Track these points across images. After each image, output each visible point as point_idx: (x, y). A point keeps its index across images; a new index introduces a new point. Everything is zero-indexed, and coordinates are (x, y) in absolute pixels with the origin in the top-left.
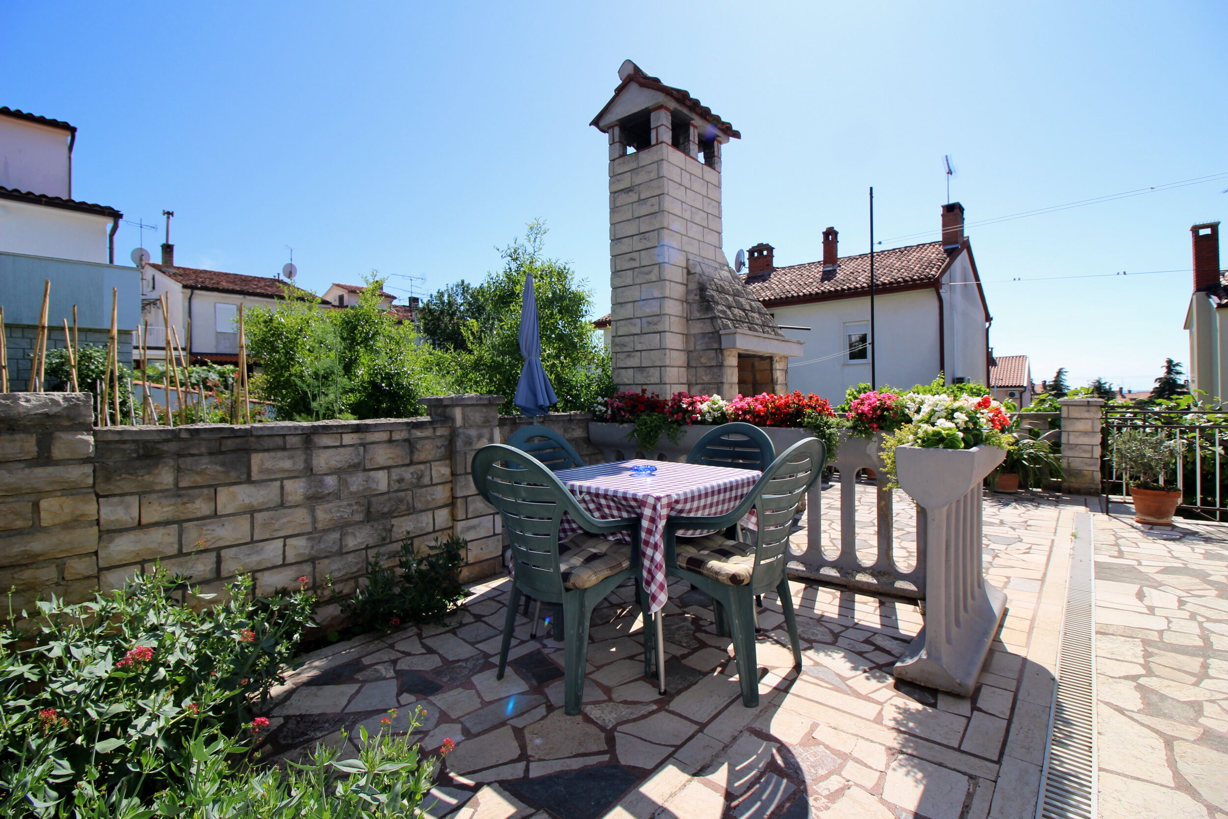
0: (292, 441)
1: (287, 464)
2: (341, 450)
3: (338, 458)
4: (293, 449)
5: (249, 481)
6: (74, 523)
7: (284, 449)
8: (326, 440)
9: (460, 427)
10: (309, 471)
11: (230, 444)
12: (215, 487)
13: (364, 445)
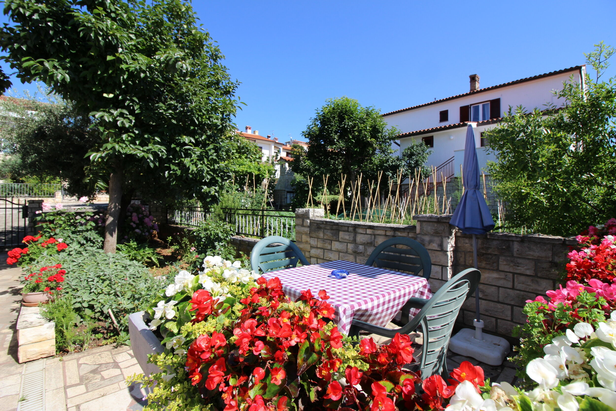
0: (351, 229)
1: (347, 237)
2: (366, 235)
3: (364, 239)
4: (350, 232)
5: (338, 241)
6: (307, 242)
7: (348, 231)
8: (360, 231)
9: (419, 234)
10: (354, 241)
11: (335, 227)
12: (331, 241)
13: (375, 235)
